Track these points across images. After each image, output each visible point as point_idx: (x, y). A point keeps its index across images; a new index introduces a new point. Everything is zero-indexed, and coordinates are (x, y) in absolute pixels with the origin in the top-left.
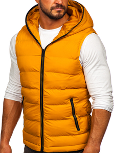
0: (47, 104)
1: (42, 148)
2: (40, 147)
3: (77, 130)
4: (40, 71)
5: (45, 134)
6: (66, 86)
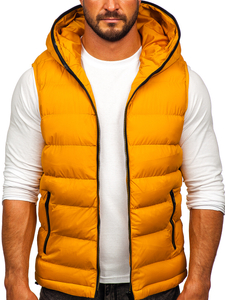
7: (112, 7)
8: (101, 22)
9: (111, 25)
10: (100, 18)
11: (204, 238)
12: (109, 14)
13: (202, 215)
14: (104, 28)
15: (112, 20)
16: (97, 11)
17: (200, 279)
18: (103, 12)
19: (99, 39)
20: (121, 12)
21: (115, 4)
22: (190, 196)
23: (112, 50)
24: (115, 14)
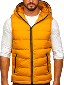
0: (35, 58)
1: (32, 82)
2: (30, 82)
3: (48, 72)
4: (30, 39)
5: (33, 75)
6: (45, 47)
7: (31, 1)
8: (28, 6)
9: (31, 6)
10: (28, 5)
11: (58, 68)
12: (30, 3)
13: (58, 61)
14: (29, 7)
15: (31, 5)
16: (27, 2)
17: (58, 80)
18: (29, 3)
19: (28, 10)
20: (34, 3)
21: (32, 1)
22: (54, 55)
23: (32, 13)
24: (32, 3)
